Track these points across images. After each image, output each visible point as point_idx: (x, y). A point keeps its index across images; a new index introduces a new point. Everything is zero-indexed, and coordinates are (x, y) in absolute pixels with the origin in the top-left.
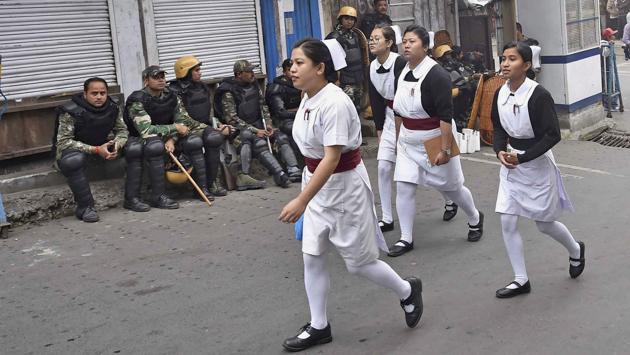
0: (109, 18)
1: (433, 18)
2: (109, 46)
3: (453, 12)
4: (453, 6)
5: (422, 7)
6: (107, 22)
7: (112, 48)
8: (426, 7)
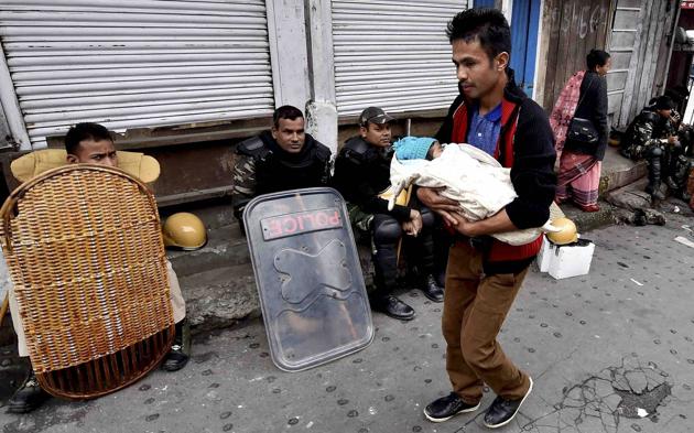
0: (265, 13)
1: (649, 50)
2: (266, 55)
3: (668, 45)
4: (670, 38)
5: (642, 37)
6: (263, 20)
7: (269, 59)
8: (645, 36)
